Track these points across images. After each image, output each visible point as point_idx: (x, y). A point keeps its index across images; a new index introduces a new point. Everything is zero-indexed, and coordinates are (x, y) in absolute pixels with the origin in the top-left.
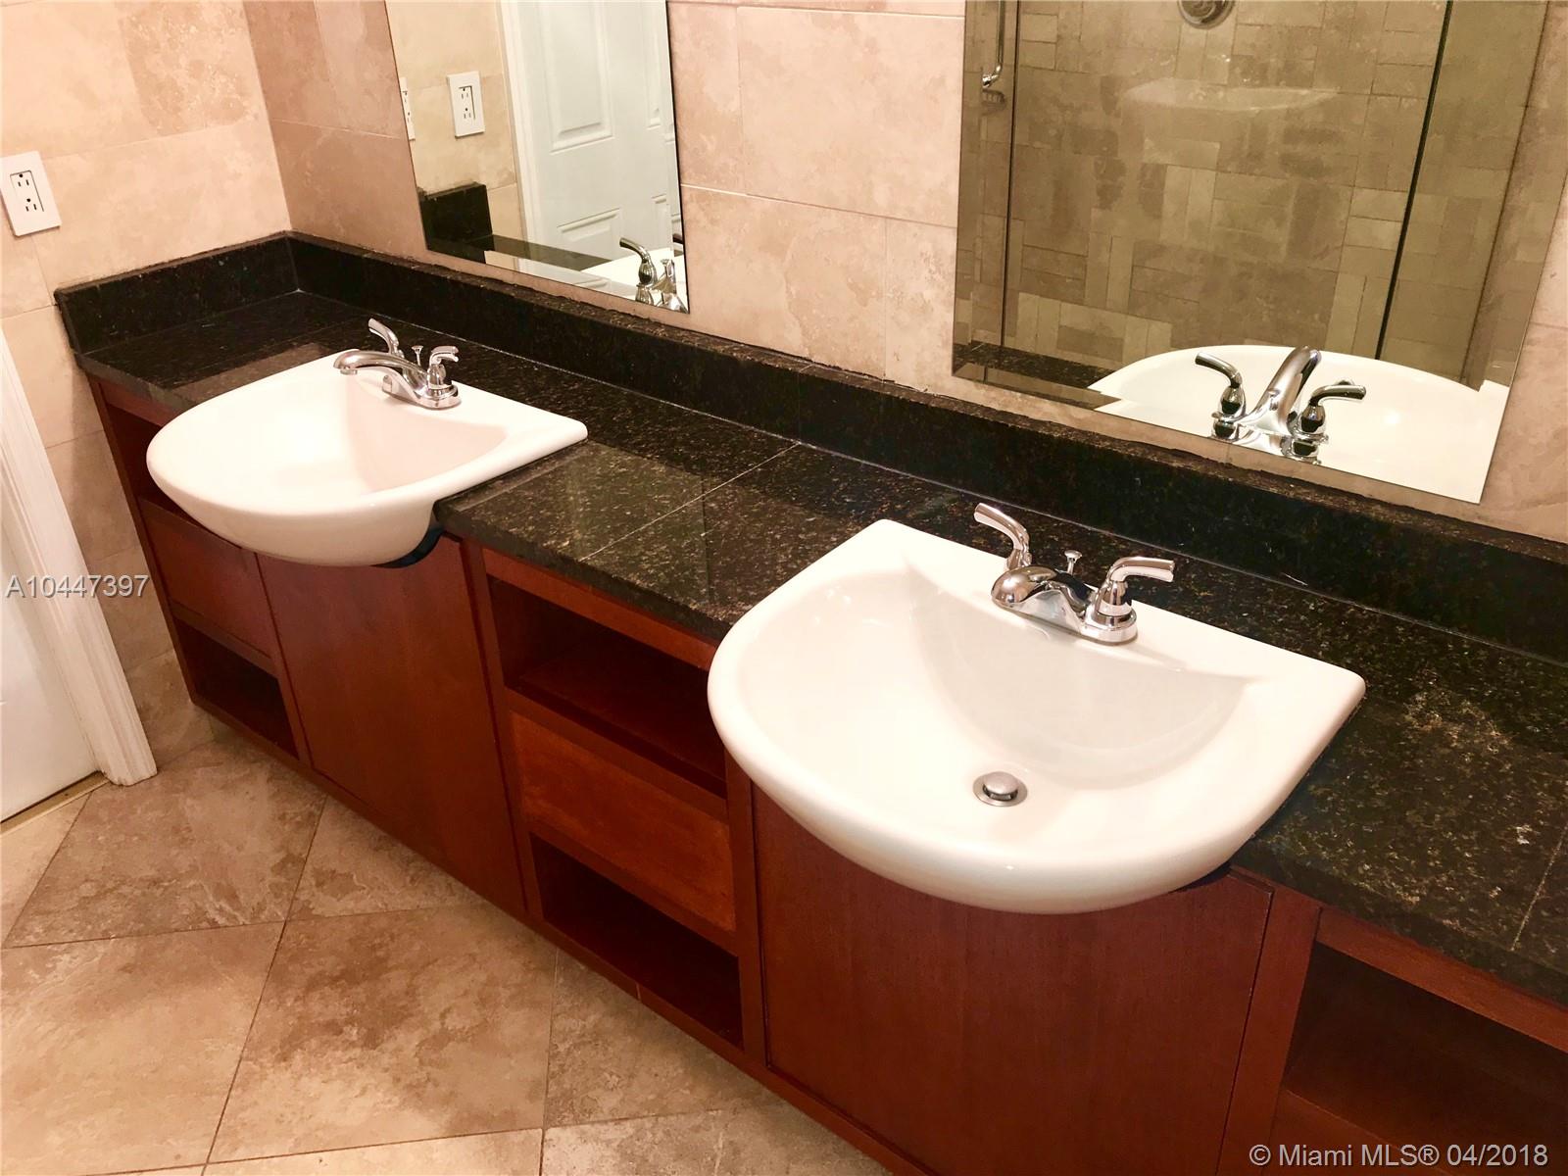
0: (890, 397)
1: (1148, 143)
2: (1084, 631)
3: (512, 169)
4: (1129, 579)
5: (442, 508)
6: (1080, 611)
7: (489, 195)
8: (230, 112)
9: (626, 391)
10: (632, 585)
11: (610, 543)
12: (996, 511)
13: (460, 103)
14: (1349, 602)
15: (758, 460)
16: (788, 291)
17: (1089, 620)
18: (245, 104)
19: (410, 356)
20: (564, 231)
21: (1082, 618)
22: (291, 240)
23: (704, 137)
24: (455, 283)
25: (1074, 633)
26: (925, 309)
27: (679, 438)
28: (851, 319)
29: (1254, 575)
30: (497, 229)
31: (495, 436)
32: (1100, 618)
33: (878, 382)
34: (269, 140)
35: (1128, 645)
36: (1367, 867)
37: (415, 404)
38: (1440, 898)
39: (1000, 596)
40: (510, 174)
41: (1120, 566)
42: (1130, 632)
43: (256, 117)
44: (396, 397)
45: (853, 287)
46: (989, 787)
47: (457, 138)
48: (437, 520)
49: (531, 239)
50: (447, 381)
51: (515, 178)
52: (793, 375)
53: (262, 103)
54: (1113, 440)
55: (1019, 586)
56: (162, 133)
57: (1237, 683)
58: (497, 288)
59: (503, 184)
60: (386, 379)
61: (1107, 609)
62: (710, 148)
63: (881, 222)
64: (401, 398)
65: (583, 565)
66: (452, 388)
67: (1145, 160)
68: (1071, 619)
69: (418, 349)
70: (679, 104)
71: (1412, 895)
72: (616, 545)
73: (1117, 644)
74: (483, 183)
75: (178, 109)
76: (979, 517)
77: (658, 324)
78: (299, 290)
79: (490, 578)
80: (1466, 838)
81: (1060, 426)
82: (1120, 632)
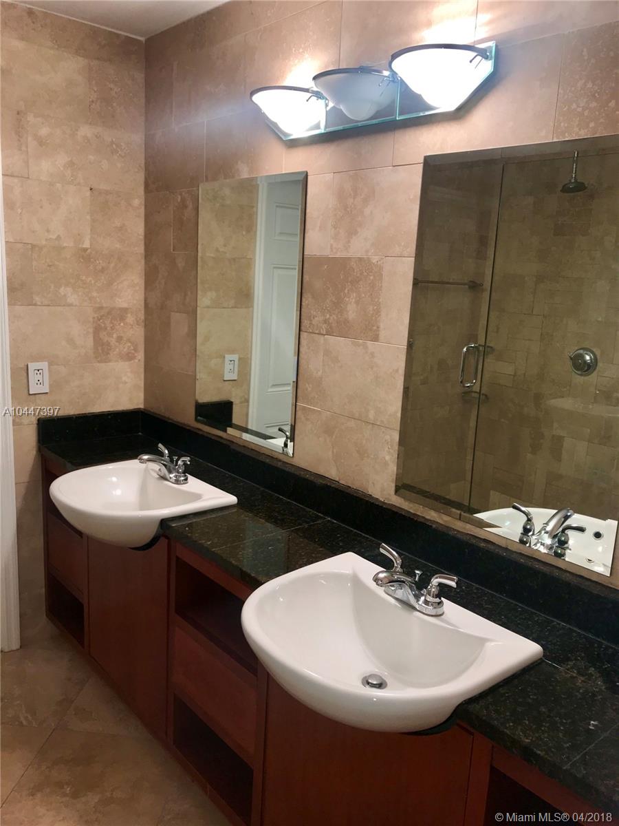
0: (367, 501)
1: (555, 425)
2: (417, 607)
3: (246, 396)
4: (440, 585)
5: (165, 523)
6: (417, 597)
7: (234, 406)
8: (129, 357)
9: (262, 489)
10: (231, 563)
11: (228, 546)
12: (394, 553)
13: (228, 366)
14: (555, 620)
15: (307, 523)
16: (333, 452)
17: (420, 602)
18: (136, 355)
19: (172, 461)
20: (268, 427)
21: (418, 601)
22: (142, 412)
23: (307, 385)
24: (202, 436)
25: (414, 608)
26: (386, 464)
27: (277, 510)
28: (356, 466)
29: (514, 602)
30: (235, 420)
31: (197, 497)
32: (426, 602)
33: (365, 495)
34: (142, 370)
35: (439, 618)
36: (511, 724)
37: (169, 481)
38: (540, 743)
39: (376, 579)
40: (245, 399)
41: (437, 578)
42: (439, 611)
43: (139, 360)
44: (162, 477)
45: (358, 452)
46: (370, 681)
47: (224, 381)
48: (161, 529)
49: (250, 427)
50: (184, 472)
51: (247, 401)
52: (329, 487)
53: (143, 355)
54: (458, 531)
55: (385, 577)
56: (99, 362)
57: (482, 641)
58: (219, 440)
59: (241, 403)
60: (160, 470)
61: (430, 599)
62: (309, 389)
63: (371, 426)
64: (164, 478)
65: (213, 552)
66: (185, 476)
67: (554, 434)
68: (412, 600)
69: (175, 458)
70: (300, 371)
71: (527, 739)
72: (230, 547)
73: (432, 616)
74: (232, 400)
75: (108, 353)
76: (382, 550)
77: (280, 461)
78: (140, 434)
79: (177, 557)
80: (564, 721)
81: (437, 522)
82: (435, 610)
